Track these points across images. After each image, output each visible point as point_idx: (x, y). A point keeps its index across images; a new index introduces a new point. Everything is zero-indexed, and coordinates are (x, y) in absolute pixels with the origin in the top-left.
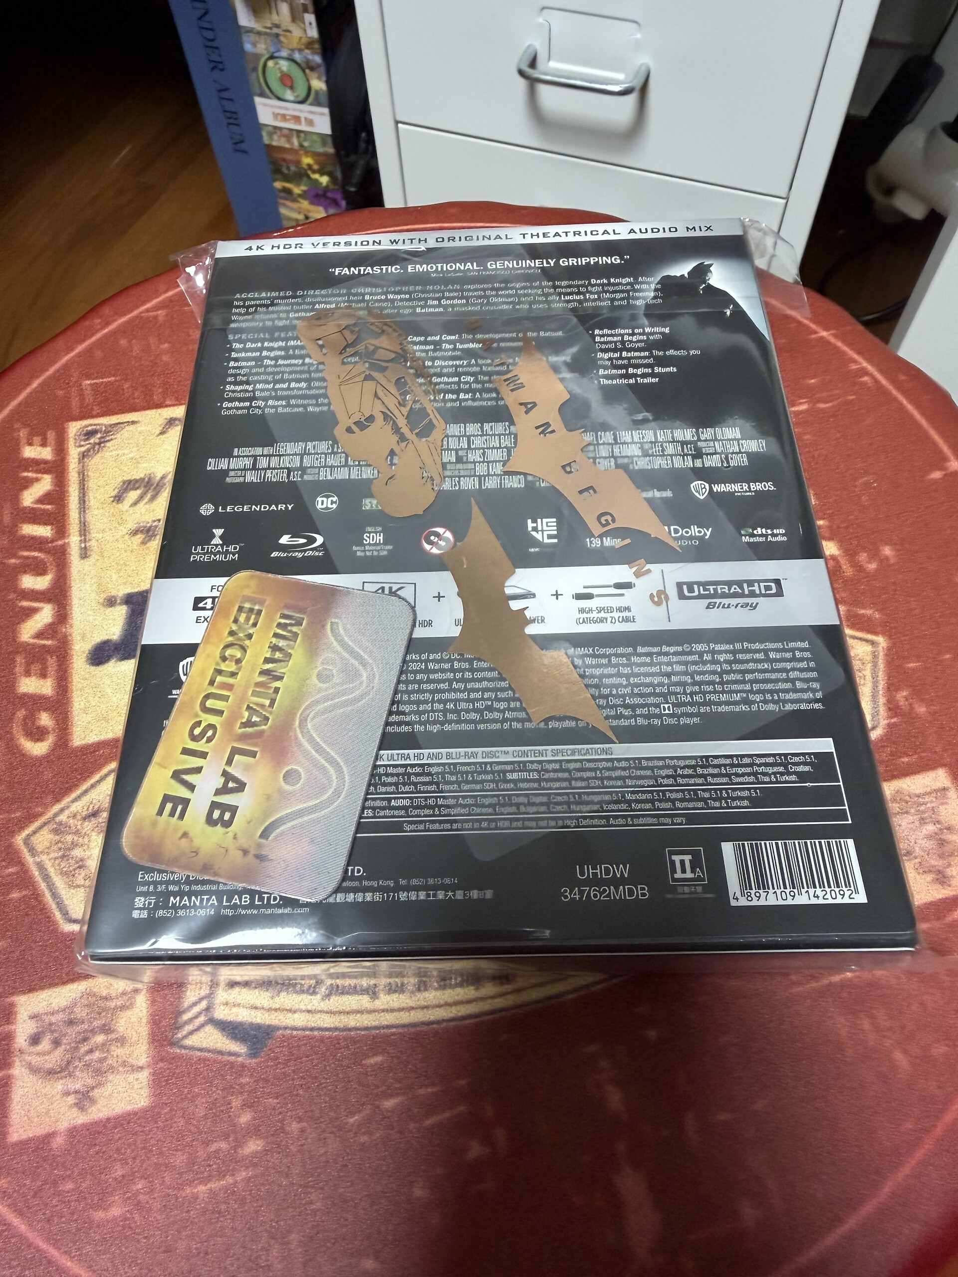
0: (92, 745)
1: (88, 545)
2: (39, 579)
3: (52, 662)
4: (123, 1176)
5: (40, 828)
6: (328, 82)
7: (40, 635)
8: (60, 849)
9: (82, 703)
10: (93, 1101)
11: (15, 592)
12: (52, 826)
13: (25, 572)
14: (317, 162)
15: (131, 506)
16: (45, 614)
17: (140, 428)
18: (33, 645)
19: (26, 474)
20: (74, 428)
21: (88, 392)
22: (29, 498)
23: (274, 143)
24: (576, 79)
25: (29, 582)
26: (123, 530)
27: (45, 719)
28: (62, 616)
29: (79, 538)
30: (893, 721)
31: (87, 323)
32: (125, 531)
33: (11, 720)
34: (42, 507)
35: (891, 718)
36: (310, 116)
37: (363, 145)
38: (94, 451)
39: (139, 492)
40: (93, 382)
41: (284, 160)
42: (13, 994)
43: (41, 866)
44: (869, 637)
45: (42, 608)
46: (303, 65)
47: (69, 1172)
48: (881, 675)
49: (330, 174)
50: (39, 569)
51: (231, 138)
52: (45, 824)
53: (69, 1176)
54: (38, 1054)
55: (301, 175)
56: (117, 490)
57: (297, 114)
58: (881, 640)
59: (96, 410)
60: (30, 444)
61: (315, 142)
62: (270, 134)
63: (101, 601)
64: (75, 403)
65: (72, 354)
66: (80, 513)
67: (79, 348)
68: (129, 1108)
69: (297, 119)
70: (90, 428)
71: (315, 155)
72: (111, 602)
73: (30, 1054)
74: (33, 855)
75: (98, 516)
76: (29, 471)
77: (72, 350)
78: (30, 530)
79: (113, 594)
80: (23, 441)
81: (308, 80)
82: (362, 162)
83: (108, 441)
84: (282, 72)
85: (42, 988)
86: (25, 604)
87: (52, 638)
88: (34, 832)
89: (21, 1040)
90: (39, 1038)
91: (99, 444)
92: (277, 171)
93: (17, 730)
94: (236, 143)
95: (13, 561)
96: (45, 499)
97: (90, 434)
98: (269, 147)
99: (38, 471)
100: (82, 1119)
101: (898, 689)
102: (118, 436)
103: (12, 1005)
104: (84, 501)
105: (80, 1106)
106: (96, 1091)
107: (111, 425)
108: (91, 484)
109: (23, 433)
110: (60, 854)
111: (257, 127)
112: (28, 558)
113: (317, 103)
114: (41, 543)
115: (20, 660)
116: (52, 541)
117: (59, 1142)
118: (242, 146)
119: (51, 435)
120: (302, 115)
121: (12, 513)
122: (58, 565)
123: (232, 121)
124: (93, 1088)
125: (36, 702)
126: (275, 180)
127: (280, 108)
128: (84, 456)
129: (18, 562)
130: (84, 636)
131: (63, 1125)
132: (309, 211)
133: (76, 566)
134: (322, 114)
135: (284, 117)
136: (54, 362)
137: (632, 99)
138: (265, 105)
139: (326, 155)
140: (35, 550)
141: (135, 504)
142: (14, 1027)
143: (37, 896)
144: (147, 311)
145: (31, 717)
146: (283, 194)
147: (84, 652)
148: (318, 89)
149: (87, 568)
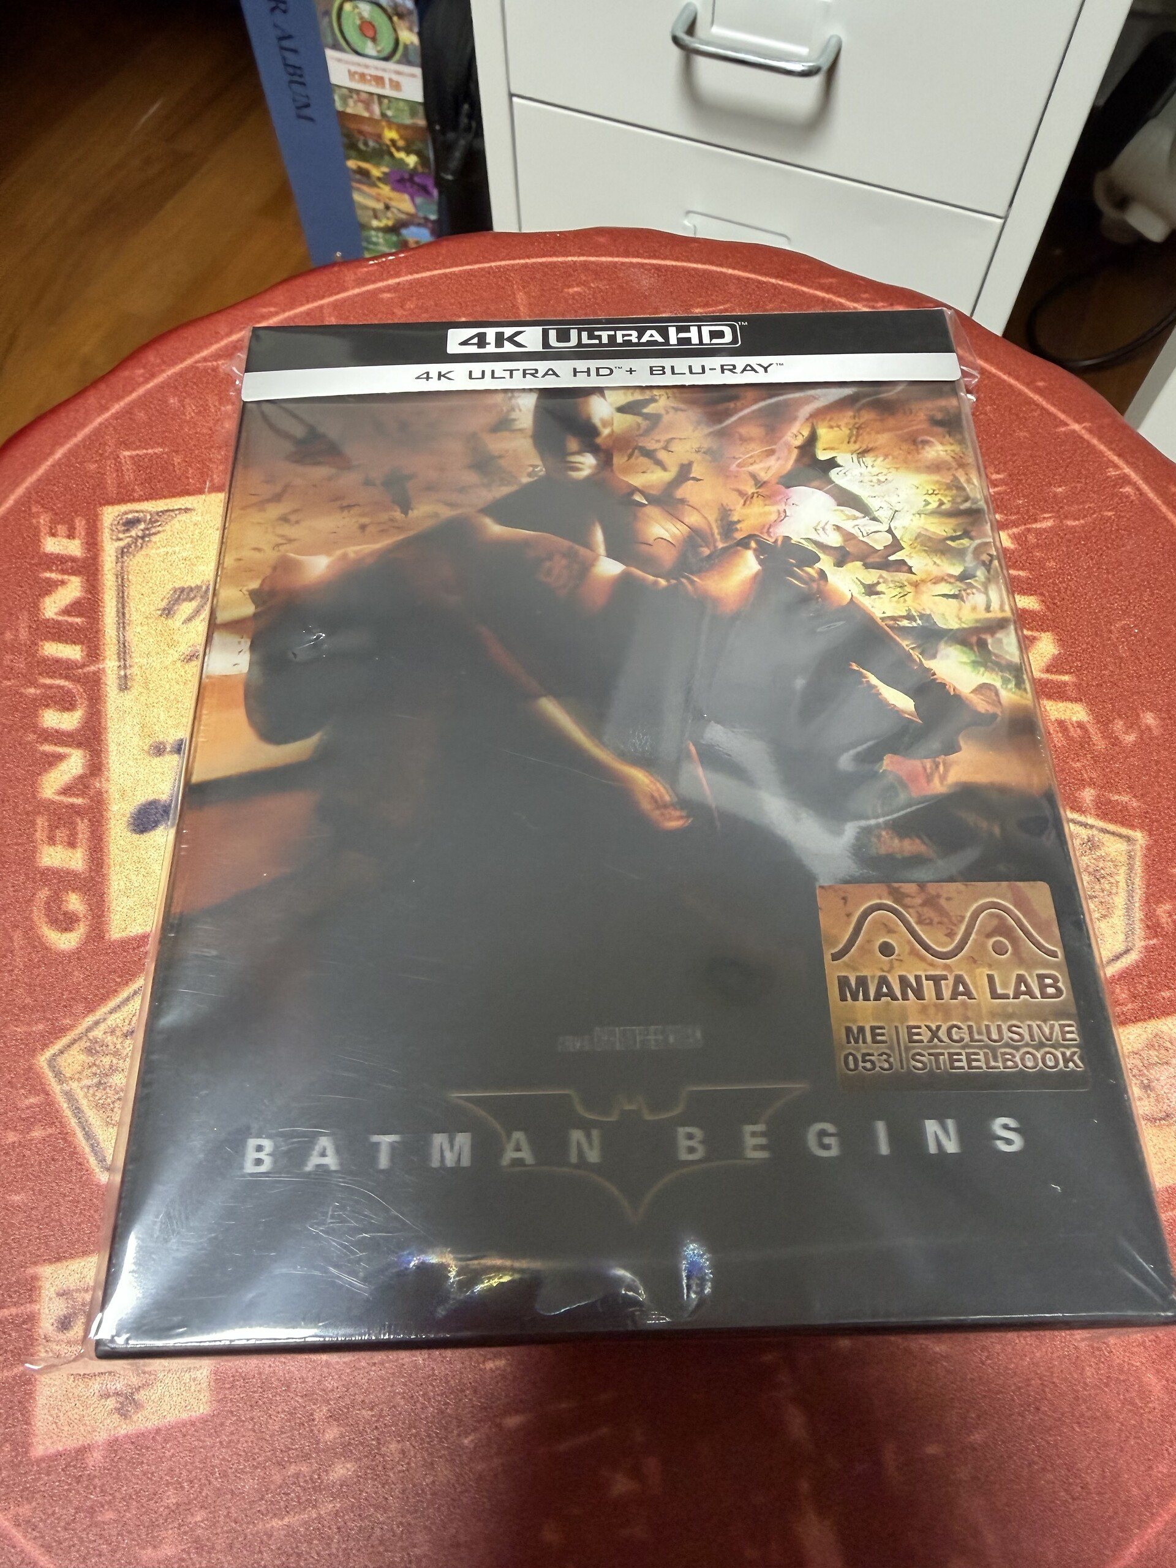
0: (134, 939)
1: (128, 672)
2: (66, 715)
3: (82, 827)
4: (178, 1505)
5: (69, 1046)
6: (420, 35)
7: (67, 791)
8: (95, 1074)
9: (122, 883)
10: (138, 1406)
11: (35, 732)
12: (84, 1044)
13: (47, 706)
14: (402, 137)
15: (184, 622)
16: (74, 763)
17: (195, 517)
18: (60, 804)
19: (48, 575)
20: (110, 515)
21: (128, 466)
22: (52, 607)
23: (349, 110)
24: (747, 52)
25: (53, 719)
26: (174, 654)
27: (74, 902)
28: (96, 767)
29: (117, 664)
30: (1151, 942)
31: (126, 373)
32: (177, 656)
33: (30, 901)
34: (70, 619)
35: (1149, 939)
36: (395, 77)
37: (464, 120)
38: (136, 546)
39: (194, 604)
40: (134, 453)
41: (361, 132)
42: (35, 1263)
43: (69, 1096)
44: (1124, 831)
45: (70, 755)
46: (390, 10)
47: (108, 1498)
48: (1138, 881)
49: (418, 153)
50: (66, 703)
51: (294, 100)
52: (74, 1042)
53: (109, 1503)
54: (69, 1343)
55: (381, 153)
56: (166, 601)
57: (380, 74)
58: (1138, 835)
59: (139, 491)
60: (53, 535)
61: (403, 111)
62: (344, 99)
63: (146, 748)
64: (110, 480)
65: (107, 415)
66: (118, 629)
67: (116, 408)
68: (185, 1416)
69: (379, 80)
70: (130, 516)
71: (400, 127)
72: (159, 750)
73: (58, 1342)
74: (61, 1082)
75: (140, 634)
76: (51, 571)
77: (107, 409)
78: (53, 649)
79: (161, 739)
80: (44, 530)
81: (395, 30)
82: (462, 142)
83: (155, 534)
84: (362, 18)
85: (72, 1257)
86: (48, 748)
87: (83, 794)
88: (62, 1052)
89: (47, 1325)
90: (70, 1322)
91: (143, 538)
92: (352, 146)
93: (38, 915)
94: (298, 108)
95: (32, 690)
96: (73, 609)
97: (131, 524)
98: (342, 115)
99: (63, 572)
100: (124, 1429)
101: (1158, 902)
102: (168, 527)
103: (35, 1278)
104: (124, 614)
105: (122, 1412)
106: (142, 1392)
107: (157, 513)
108: (133, 592)
109: (44, 520)
110: (96, 1080)
111: (328, 88)
112: (51, 687)
113: (406, 60)
114: (68, 669)
115: (41, 822)
116: (84, 666)
117: (96, 1458)
118: (307, 112)
119: (80, 524)
120: (386, 76)
121: (30, 627)
122: (90, 699)
123: (296, 78)
124: (138, 1389)
125: (62, 880)
126: (348, 158)
127: (359, 65)
128: (123, 552)
129: (38, 692)
130: (123, 793)
131: (101, 1437)
132: (390, 199)
133: (113, 699)
134: (413, 76)
135: (363, 77)
136: (83, 425)
137: (817, 81)
138: (339, 60)
139: (414, 128)
140: (61, 676)
141: (189, 619)
142: (38, 1307)
143: (65, 1135)
144: (205, 359)
145: (56, 899)
146: (358, 177)
147: (124, 815)
148: (408, 42)
149: (127, 704)
